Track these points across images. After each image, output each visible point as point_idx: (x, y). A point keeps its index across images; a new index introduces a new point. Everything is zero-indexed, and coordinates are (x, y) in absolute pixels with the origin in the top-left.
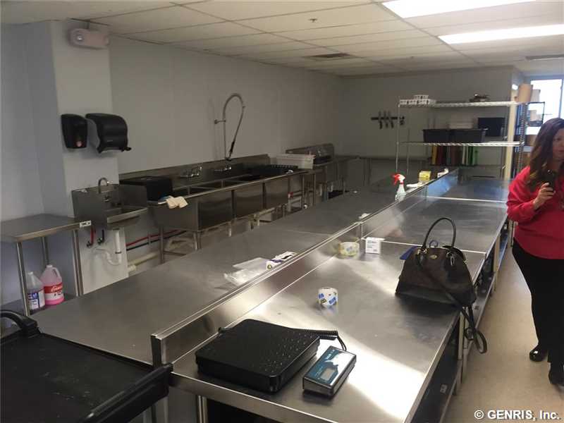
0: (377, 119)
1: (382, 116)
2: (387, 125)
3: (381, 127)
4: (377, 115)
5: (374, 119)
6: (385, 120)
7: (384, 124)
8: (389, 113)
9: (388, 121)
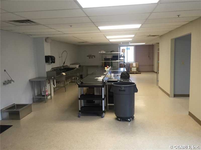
0: (88, 56)
1: (90, 55)
2: (91, 58)
3: (89, 58)
4: (88, 55)
5: (87, 56)
6: (90, 56)
7: (90, 57)
8: (91, 55)
9: (91, 57)
